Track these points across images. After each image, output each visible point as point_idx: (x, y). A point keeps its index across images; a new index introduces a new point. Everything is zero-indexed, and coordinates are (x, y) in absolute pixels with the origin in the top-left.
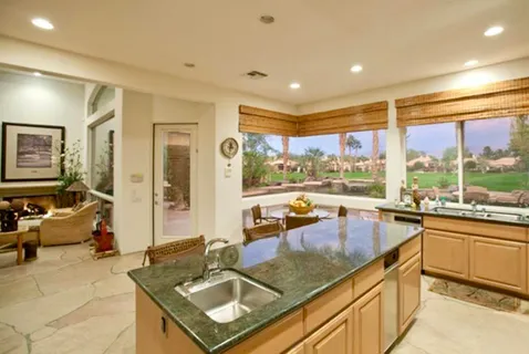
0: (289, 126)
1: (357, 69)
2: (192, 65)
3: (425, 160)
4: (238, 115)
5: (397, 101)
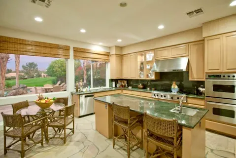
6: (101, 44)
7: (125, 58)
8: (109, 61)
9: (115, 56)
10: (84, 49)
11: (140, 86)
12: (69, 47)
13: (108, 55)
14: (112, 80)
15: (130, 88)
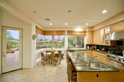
0: (43, 33)
1: (66, 24)
2: (36, 12)
3: (48, 41)
4: (35, 28)
5: (67, 31)
6: (80, 27)
7: (94, 33)
8: (85, 35)
9: (88, 32)
10: (72, 31)
11: (103, 49)
12: (65, 31)
13: (85, 32)
14: (87, 45)
15: (98, 50)
